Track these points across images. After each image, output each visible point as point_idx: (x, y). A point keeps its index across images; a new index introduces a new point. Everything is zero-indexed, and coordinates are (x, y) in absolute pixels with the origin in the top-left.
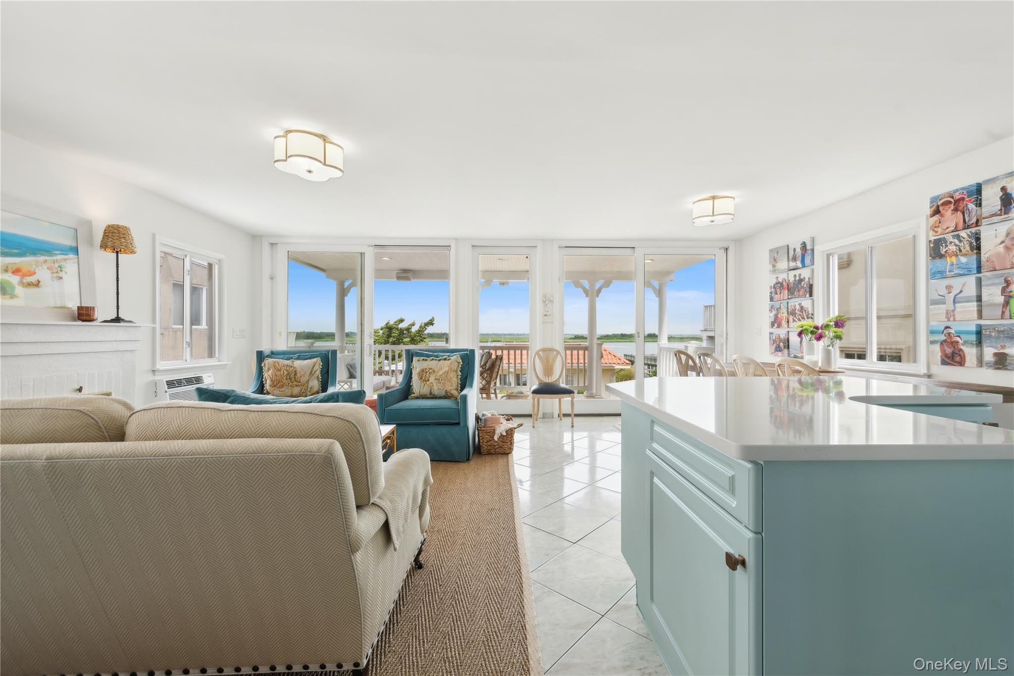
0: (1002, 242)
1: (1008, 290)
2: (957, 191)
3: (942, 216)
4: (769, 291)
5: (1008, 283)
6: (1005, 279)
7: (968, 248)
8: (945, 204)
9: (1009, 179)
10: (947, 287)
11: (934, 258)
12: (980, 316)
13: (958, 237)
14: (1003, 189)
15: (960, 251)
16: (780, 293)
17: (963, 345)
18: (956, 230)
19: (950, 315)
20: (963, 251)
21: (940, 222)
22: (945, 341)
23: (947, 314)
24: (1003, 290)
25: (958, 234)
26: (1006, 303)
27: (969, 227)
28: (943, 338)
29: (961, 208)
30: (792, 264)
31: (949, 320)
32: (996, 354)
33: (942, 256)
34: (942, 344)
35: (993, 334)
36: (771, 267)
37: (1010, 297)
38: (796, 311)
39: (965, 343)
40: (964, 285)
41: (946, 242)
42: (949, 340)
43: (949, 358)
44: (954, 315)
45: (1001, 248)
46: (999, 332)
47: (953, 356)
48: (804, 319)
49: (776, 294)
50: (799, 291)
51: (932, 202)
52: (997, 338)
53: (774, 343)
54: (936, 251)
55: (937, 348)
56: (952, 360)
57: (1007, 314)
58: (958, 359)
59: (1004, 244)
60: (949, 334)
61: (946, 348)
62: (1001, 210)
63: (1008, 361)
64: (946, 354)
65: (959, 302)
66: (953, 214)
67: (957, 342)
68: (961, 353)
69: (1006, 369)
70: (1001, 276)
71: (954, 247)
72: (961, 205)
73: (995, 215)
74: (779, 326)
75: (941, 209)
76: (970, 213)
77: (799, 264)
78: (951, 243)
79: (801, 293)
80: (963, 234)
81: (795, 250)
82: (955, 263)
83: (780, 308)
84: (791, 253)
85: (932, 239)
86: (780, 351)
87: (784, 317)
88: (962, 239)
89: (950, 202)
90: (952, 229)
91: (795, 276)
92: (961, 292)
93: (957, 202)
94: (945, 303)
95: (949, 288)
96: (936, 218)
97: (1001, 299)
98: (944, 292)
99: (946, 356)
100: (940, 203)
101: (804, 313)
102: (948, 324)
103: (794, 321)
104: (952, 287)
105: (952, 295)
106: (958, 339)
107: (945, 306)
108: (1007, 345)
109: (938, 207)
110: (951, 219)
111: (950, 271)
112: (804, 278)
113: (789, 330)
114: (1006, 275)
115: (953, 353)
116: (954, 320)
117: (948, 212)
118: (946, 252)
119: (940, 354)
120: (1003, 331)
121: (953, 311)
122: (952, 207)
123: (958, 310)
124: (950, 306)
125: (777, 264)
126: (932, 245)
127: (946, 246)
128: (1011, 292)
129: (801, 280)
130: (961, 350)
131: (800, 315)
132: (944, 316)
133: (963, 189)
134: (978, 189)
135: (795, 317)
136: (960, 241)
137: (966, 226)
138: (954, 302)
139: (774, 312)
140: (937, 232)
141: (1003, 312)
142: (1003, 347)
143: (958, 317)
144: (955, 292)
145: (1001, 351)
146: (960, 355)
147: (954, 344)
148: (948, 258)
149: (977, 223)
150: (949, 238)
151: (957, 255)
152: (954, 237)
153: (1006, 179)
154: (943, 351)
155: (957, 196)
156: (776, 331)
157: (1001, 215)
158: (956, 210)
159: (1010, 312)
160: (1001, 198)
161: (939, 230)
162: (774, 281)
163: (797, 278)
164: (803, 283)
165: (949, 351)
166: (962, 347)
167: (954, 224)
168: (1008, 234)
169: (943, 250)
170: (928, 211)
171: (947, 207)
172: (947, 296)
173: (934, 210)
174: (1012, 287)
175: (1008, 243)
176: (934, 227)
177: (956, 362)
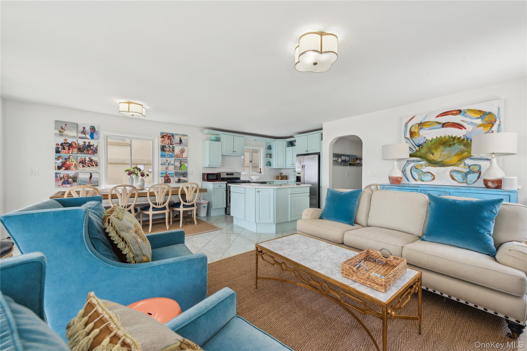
0: (180, 151)
1: (181, 163)
2: (169, 133)
4: (55, 146)
5: (181, 161)
9: (181, 136)
10: (166, 160)
11: (162, 151)
12: (175, 169)
13: (169, 146)
14: (180, 138)
15: (170, 151)
16: (69, 149)
17: (170, 177)
18: (168, 144)
19: (167, 168)
20: (171, 151)
21: (164, 141)
23: (166, 168)
24: (180, 163)
26: (181, 166)
27: (172, 144)
28: (165, 175)
30: (81, 135)
31: (166, 170)
32: (178, 179)
33: (164, 151)
34: (164, 177)
36: (57, 132)
38: (86, 162)
40: (171, 160)
41: (166, 147)
43: (166, 181)
44: (168, 169)
45: (179, 152)
46: (179, 173)
48: (94, 166)
49: (64, 149)
50: (88, 151)
52: (179, 175)
53: (61, 180)
54: (163, 149)
55: (163, 178)
56: (167, 181)
57: (181, 169)
58: (169, 181)
60: (167, 174)
61: (166, 178)
63: (181, 181)
65: (169, 165)
67: (169, 176)
69: (180, 183)
70: (180, 159)
71: (168, 149)
72: (170, 138)
73: (178, 144)
74: (67, 169)
75: (164, 136)
76: (172, 141)
77: (88, 136)
78: (167, 148)
79: (90, 152)
80: (171, 146)
81: (84, 128)
83: (69, 158)
84: (81, 129)
85: (162, 145)
86: (69, 184)
87: (74, 164)
91: (85, 142)
92: (170, 162)
93: (169, 136)
94: (165, 165)
96: (163, 139)
97: (179, 165)
98: (165, 162)
99: (166, 180)
100: (164, 135)
101: (93, 163)
102: (166, 171)
103: (83, 166)
104: (168, 160)
105: (168, 163)
106: (169, 175)
107: (165, 166)
108: (181, 177)
109: (163, 136)
110: (167, 141)
111: (167, 156)
112: (93, 145)
113: (77, 171)
115: (168, 179)
116: (168, 170)
117: (166, 138)
118: (166, 150)
119: (164, 180)
121: (168, 167)
122: (168, 138)
124: (167, 166)
125: (65, 132)
126: (162, 147)
127: (166, 148)
129: (89, 146)
131: (90, 164)
132: (165, 169)
133: (171, 134)
135: (85, 165)
136: (170, 148)
139: (61, 161)
141: (180, 169)
142: (180, 177)
144: (169, 162)
146: (170, 180)
147: (168, 177)
148: (166, 152)
150: (167, 146)
151: (169, 152)
152: (168, 146)
154: (165, 179)
156: (63, 172)
158: (168, 139)
161: (164, 143)
162: (63, 141)
163: (87, 144)
164: (92, 147)
165: (166, 179)
166: (170, 178)
167: (168, 142)
168: (181, 150)
169: (165, 149)
170: (160, 136)
171: (166, 137)
172: (166, 163)
173: (162, 136)
174: (182, 163)
175: (181, 151)
176: (162, 142)
177: (168, 182)
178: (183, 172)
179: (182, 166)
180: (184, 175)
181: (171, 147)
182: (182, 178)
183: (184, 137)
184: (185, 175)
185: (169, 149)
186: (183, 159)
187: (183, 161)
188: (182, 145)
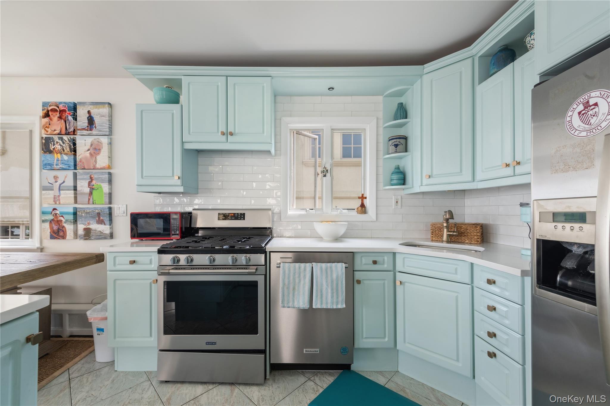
0: (89, 150)
1: (92, 184)
2: (61, 103)
3: (51, 119)
5: (92, 179)
6: (90, 176)
7: (68, 149)
8: (52, 110)
9: (92, 106)
10: (54, 177)
11: (45, 152)
12: (76, 202)
13: (62, 139)
14: (89, 112)
15: (64, 150)
17: (65, 223)
18: (60, 133)
19: (56, 199)
20: (66, 151)
21: (50, 124)
22: (53, 220)
23: (54, 198)
24: (89, 183)
25: (62, 137)
26: (91, 193)
27: (69, 133)
28: (51, 217)
29: (64, 117)
31: (56, 203)
32: (85, 229)
33: (51, 152)
34: (50, 222)
35: (84, 214)
37: (93, 189)
39: (67, 221)
40: (66, 177)
41: (54, 141)
42: (56, 220)
43: (55, 233)
44: (59, 200)
45: (88, 154)
46: (87, 213)
47: (58, 232)
51: (43, 106)
52: (86, 217)
54: (47, 146)
55: (47, 225)
56: (58, 235)
57: (91, 200)
58: (61, 234)
59: (89, 151)
60: (56, 214)
61: (54, 225)
62: (88, 127)
63: (91, 234)
64: (54, 230)
65: (63, 190)
66: (58, 120)
67: (61, 221)
68: (64, 229)
69: (91, 239)
71: (59, 147)
72: (64, 115)
75: (50, 113)
76: (70, 123)
78: (57, 142)
80: (65, 138)
82: (60, 159)
85: (44, 136)
88: (65, 142)
89: (56, 111)
90: (58, 132)
92: (64, 182)
93: (62, 111)
94: (52, 190)
95: (56, 178)
96: (47, 120)
97: (87, 190)
98: (52, 180)
100: (49, 109)
102: (55, 206)
104: (58, 178)
105: (58, 184)
106: (62, 218)
107: (53, 192)
108: (91, 222)
109: (48, 111)
110: (57, 125)
111: (56, 165)
114: (91, 173)
115: (59, 229)
116: (59, 204)
117: (55, 117)
118: (54, 149)
119: (49, 231)
120: (89, 213)
121: (59, 196)
122: (58, 115)
123: (61, 196)
124: (56, 192)
126: (44, 141)
127: (54, 145)
128: (93, 185)
130: (64, 227)
132: (52, 200)
133: (65, 103)
134: (74, 108)
136: (63, 143)
137: (67, 134)
138: (60, 190)
140: (47, 131)
141: (89, 199)
142: (89, 224)
143: (61, 202)
144: (60, 181)
145: (88, 227)
146: (63, 231)
147: (59, 222)
148: (55, 155)
149: (74, 133)
150: (56, 138)
151: (61, 153)
152: (59, 138)
153: (90, 106)
154: (51, 228)
155: (61, 107)
157: (88, 130)
158: (60, 118)
159: (93, 199)
160: (88, 118)
161: (49, 130)
165: (55, 228)
166: (65, 225)
167: (59, 129)
168: (91, 145)
169: (52, 148)
170: (41, 113)
171: (54, 114)
172: (54, 184)
173: (45, 113)
174: (94, 182)
175: (92, 151)
176: (45, 127)
177: (60, 236)
178: (95, 209)
179: (94, 192)
180: (99, 218)
181: (67, 140)
182: (95, 226)
183: (99, 109)
184: (101, 218)
185: (61, 146)
186: (95, 173)
187: (96, 179)
188: (94, 132)
